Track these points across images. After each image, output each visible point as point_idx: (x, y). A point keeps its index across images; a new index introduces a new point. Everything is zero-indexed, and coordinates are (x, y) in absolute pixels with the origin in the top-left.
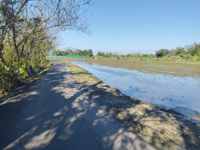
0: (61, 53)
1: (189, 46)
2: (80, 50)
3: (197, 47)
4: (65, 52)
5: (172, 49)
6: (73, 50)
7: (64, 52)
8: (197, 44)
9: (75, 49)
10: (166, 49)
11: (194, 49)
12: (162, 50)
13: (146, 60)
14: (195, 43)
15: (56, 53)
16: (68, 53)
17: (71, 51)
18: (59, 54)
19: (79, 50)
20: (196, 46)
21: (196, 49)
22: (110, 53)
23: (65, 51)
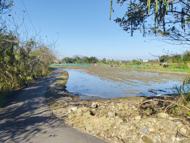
2: (87, 57)
4: (73, 59)
6: (81, 57)
9: (82, 56)
15: (66, 60)
16: (76, 60)
17: (79, 58)
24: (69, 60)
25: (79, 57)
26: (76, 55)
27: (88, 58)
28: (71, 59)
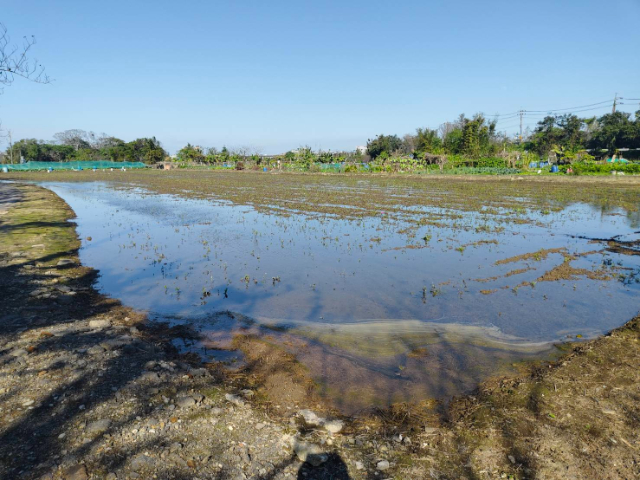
0: (43, 150)
1: (448, 125)
2: (118, 140)
3: (467, 128)
4: (60, 147)
5: (408, 136)
6: (91, 142)
7: (55, 147)
8: (467, 121)
9: (98, 135)
10: (393, 135)
11: (460, 134)
12: (382, 137)
13: (318, 170)
14: (462, 116)
15: (24, 153)
16: (72, 150)
17: (85, 145)
18: (34, 154)
19: (113, 139)
20: (464, 124)
21: (465, 135)
22: (225, 150)
23: (59, 143)
24: (39, 151)
25: (85, 140)
26: (67, 132)
27: (122, 144)
28: (49, 149)
